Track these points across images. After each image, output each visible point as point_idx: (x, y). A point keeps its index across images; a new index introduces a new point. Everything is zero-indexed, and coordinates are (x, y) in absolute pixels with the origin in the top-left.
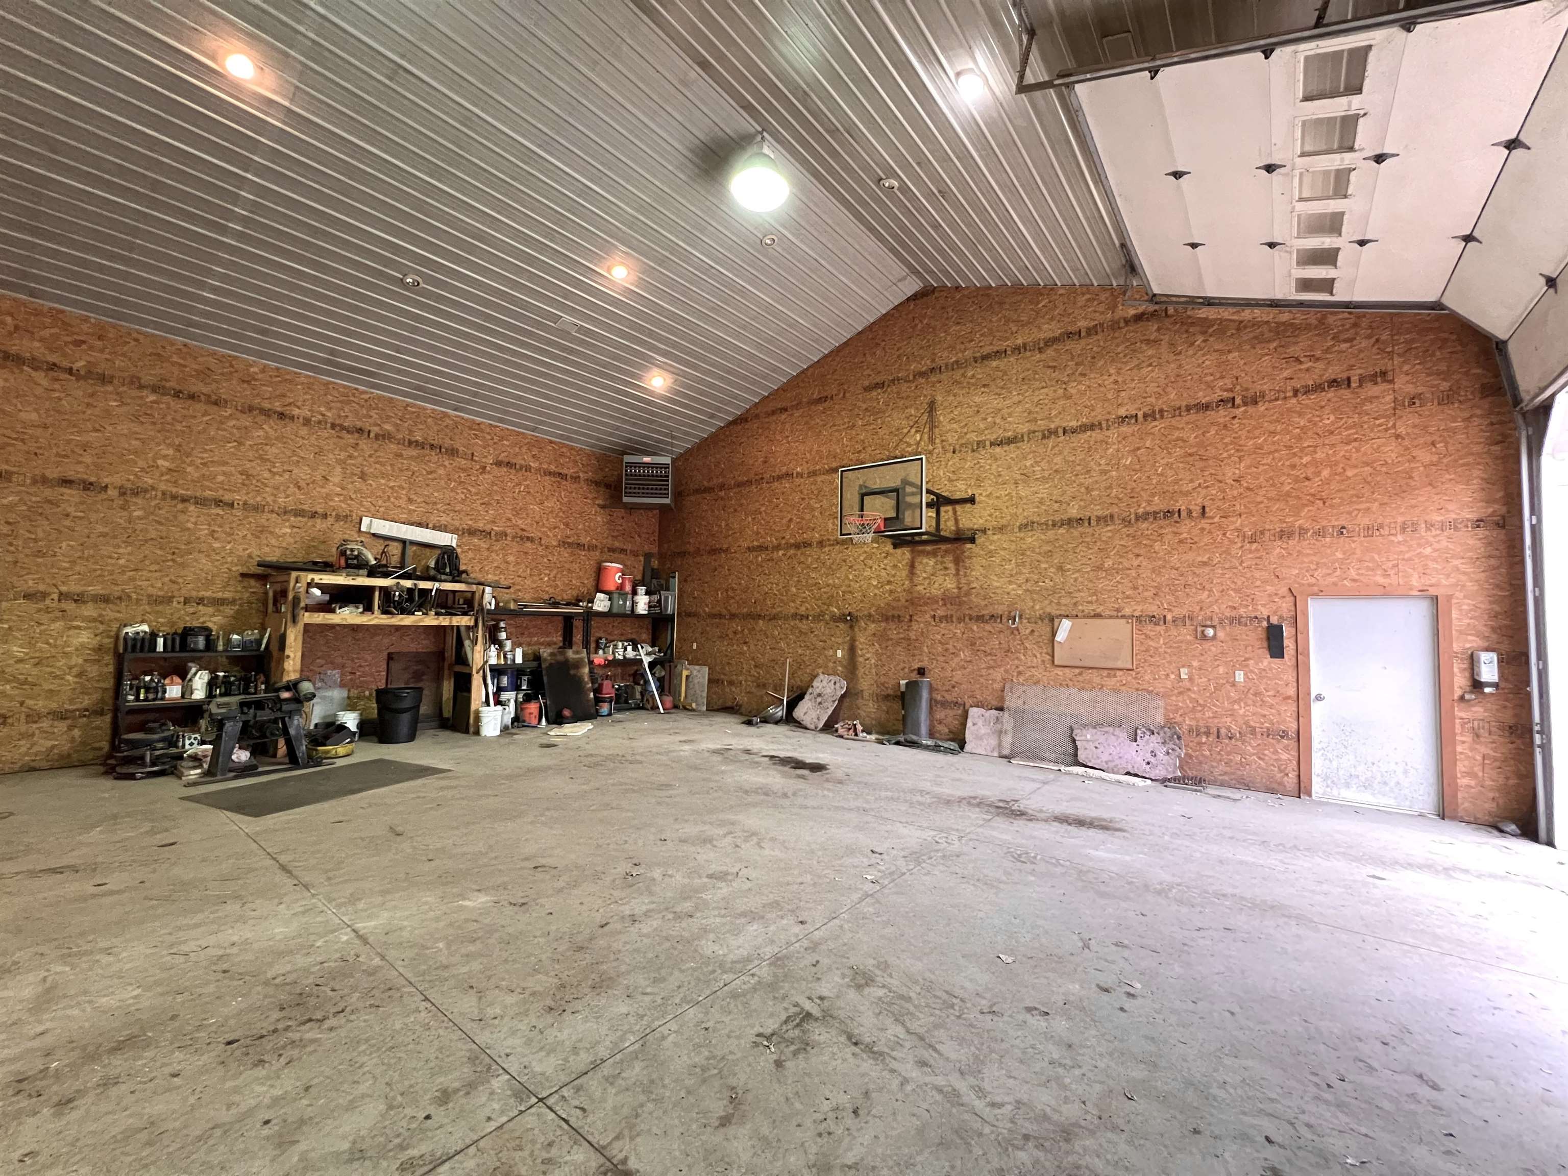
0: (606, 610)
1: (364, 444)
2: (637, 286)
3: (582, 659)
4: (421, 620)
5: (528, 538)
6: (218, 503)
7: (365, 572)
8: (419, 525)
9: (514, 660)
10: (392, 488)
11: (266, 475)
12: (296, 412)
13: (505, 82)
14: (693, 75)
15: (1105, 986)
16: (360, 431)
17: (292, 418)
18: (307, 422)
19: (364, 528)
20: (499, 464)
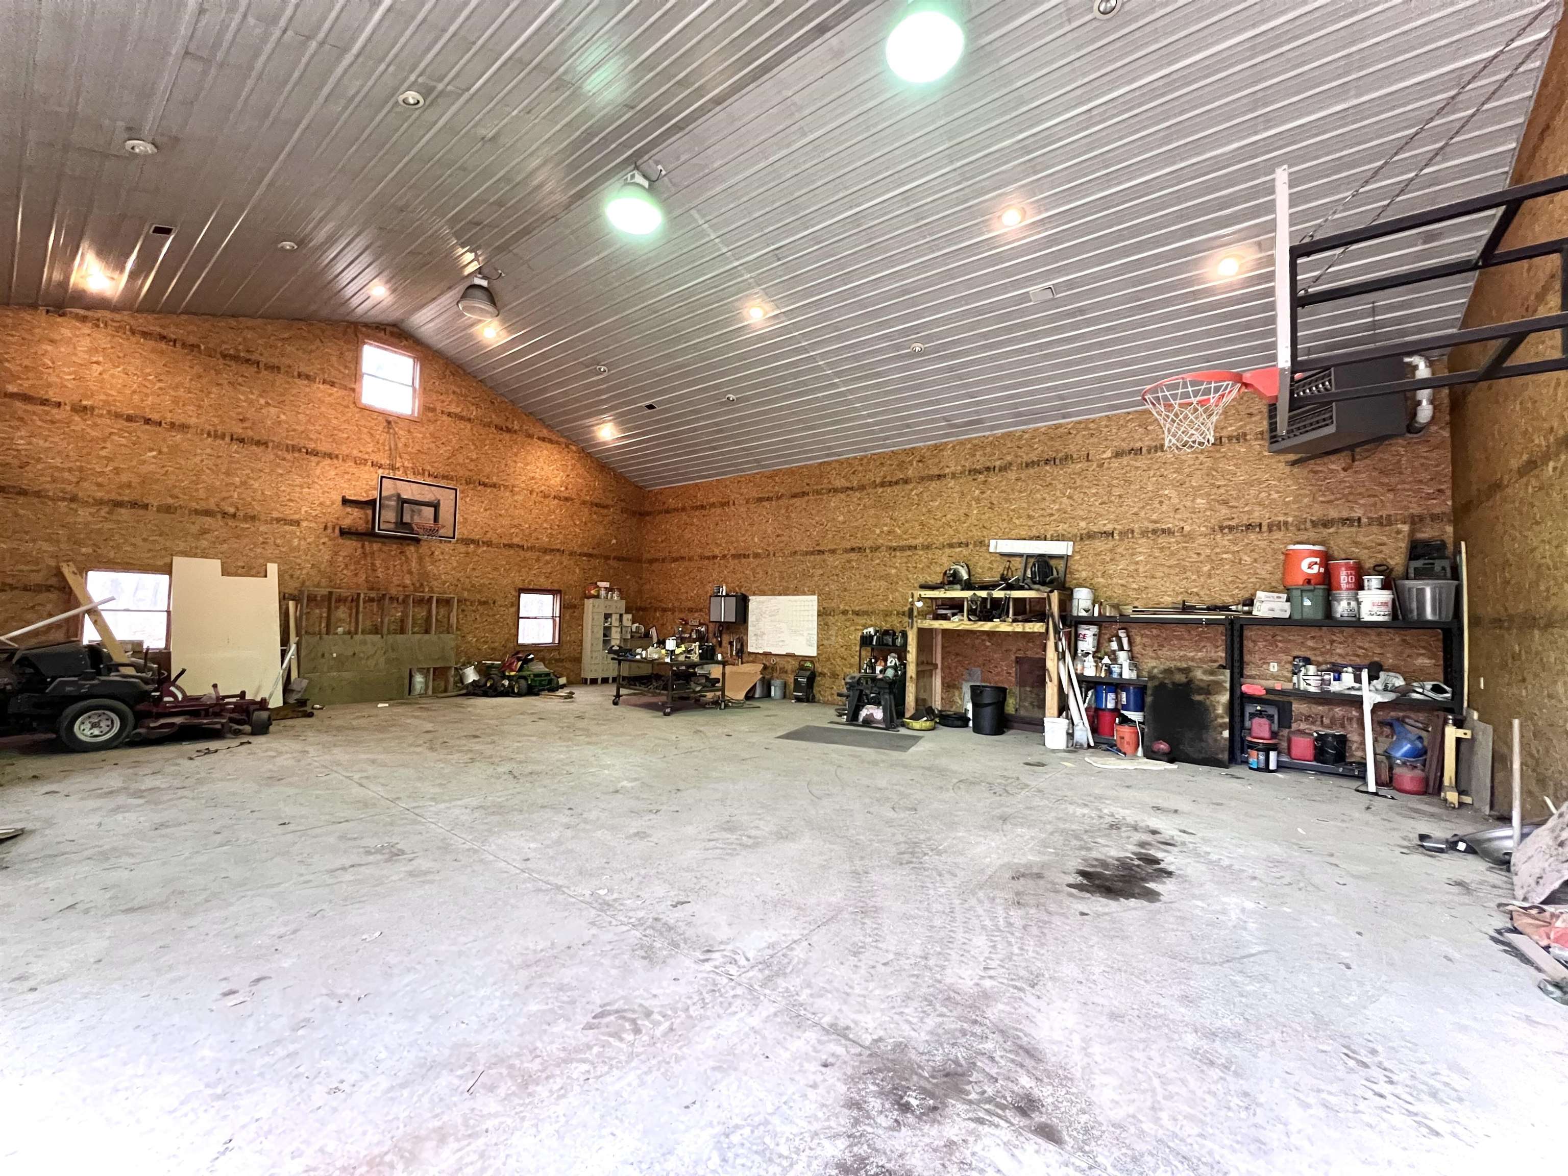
0: (1287, 616)
1: (993, 479)
2: (1040, 212)
3: (1219, 684)
4: (997, 626)
5: (1163, 531)
6: (910, 548)
7: (958, 587)
8: (1038, 538)
9: (1121, 674)
10: (1013, 510)
11: (932, 521)
12: (947, 471)
13: (797, 201)
14: (834, 41)
15: (262, 984)
16: (988, 469)
17: (945, 476)
18: (954, 476)
19: (992, 549)
20: (1118, 455)
